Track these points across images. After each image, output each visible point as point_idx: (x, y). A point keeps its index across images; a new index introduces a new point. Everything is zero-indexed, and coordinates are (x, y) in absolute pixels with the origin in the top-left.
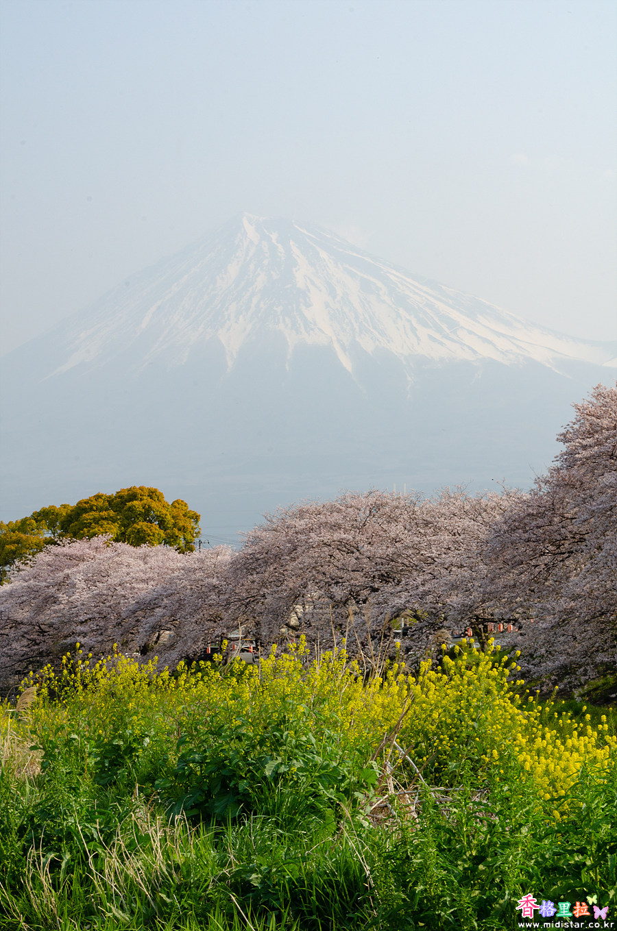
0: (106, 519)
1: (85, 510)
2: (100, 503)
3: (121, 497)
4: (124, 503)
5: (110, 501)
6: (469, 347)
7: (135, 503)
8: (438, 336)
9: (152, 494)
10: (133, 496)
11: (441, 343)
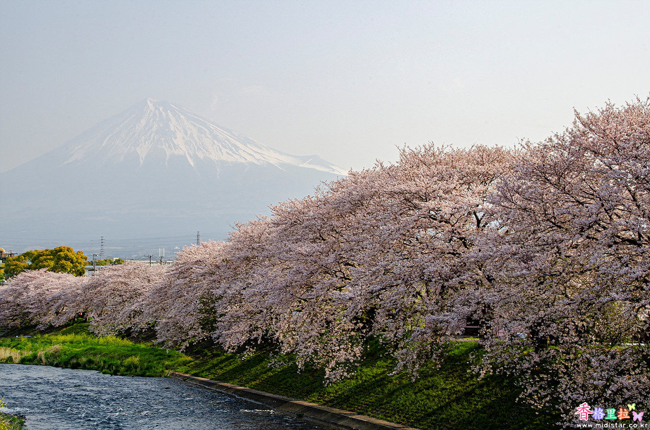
0: (49, 259)
1: (41, 256)
2: (47, 253)
3: (56, 250)
4: (57, 253)
5: (51, 252)
6: (244, 158)
7: (61, 253)
8: (231, 153)
9: (68, 250)
10: (61, 251)
11: (232, 156)
